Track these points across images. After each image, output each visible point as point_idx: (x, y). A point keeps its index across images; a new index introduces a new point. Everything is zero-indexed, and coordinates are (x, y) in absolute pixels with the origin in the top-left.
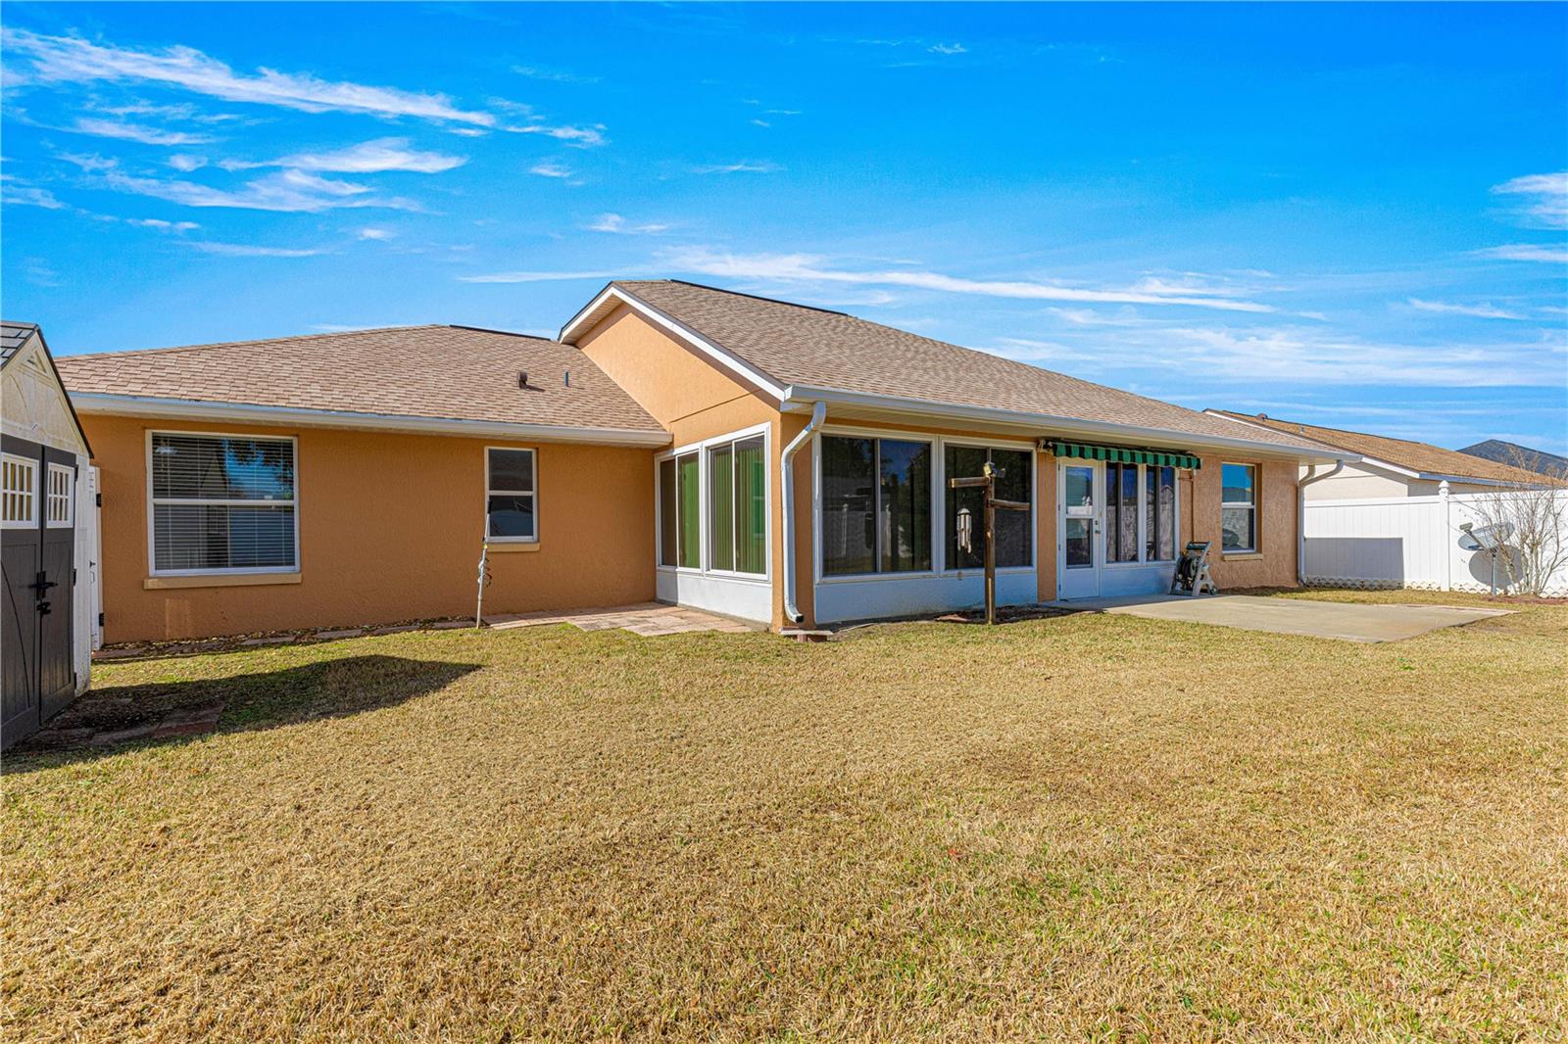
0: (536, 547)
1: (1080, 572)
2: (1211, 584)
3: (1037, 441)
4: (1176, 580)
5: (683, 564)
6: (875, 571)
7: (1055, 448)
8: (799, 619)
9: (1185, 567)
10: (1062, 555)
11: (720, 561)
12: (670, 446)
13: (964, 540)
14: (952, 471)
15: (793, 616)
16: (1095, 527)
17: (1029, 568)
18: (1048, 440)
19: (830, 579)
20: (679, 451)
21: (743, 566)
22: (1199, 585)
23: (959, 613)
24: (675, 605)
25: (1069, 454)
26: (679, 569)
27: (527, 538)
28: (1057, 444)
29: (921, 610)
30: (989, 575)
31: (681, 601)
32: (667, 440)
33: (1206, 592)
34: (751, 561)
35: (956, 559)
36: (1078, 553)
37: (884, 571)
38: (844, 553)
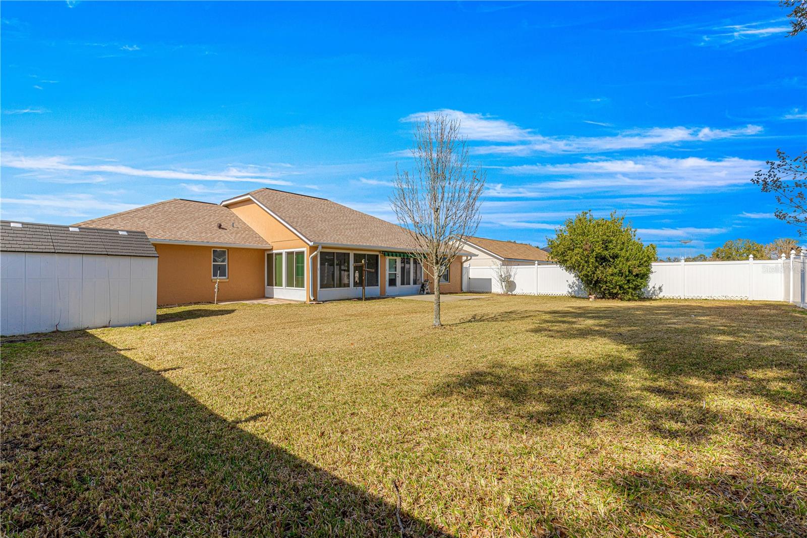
0: (228, 280)
1: (392, 288)
2: (430, 291)
3: (380, 252)
4: (421, 290)
5: (275, 286)
6: (334, 287)
7: (384, 254)
8: (314, 299)
9: (423, 286)
10: (387, 283)
11: (290, 284)
12: (272, 249)
13: (357, 279)
14: (356, 261)
15: (312, 299)
16: (397, 275)
17: (377, 287)
18: (383, 252)
19: (322, 289)
20: (274, 251)
21: (297, 286)
22: (426, 291)
23: (357, 299)
24: (273, 298)
25: (388, 256)
26: (274, 287)
27: (224, 277)
28: (386, 253)
29: (346, 298)
30: (364, 288)
31: (275, 297)
32: (271, 248)
33: (427, 293)
34: (300, 284)
35: (356, 284)
36: (392, 282)
37: (336, 287)
38: (326, 282)
